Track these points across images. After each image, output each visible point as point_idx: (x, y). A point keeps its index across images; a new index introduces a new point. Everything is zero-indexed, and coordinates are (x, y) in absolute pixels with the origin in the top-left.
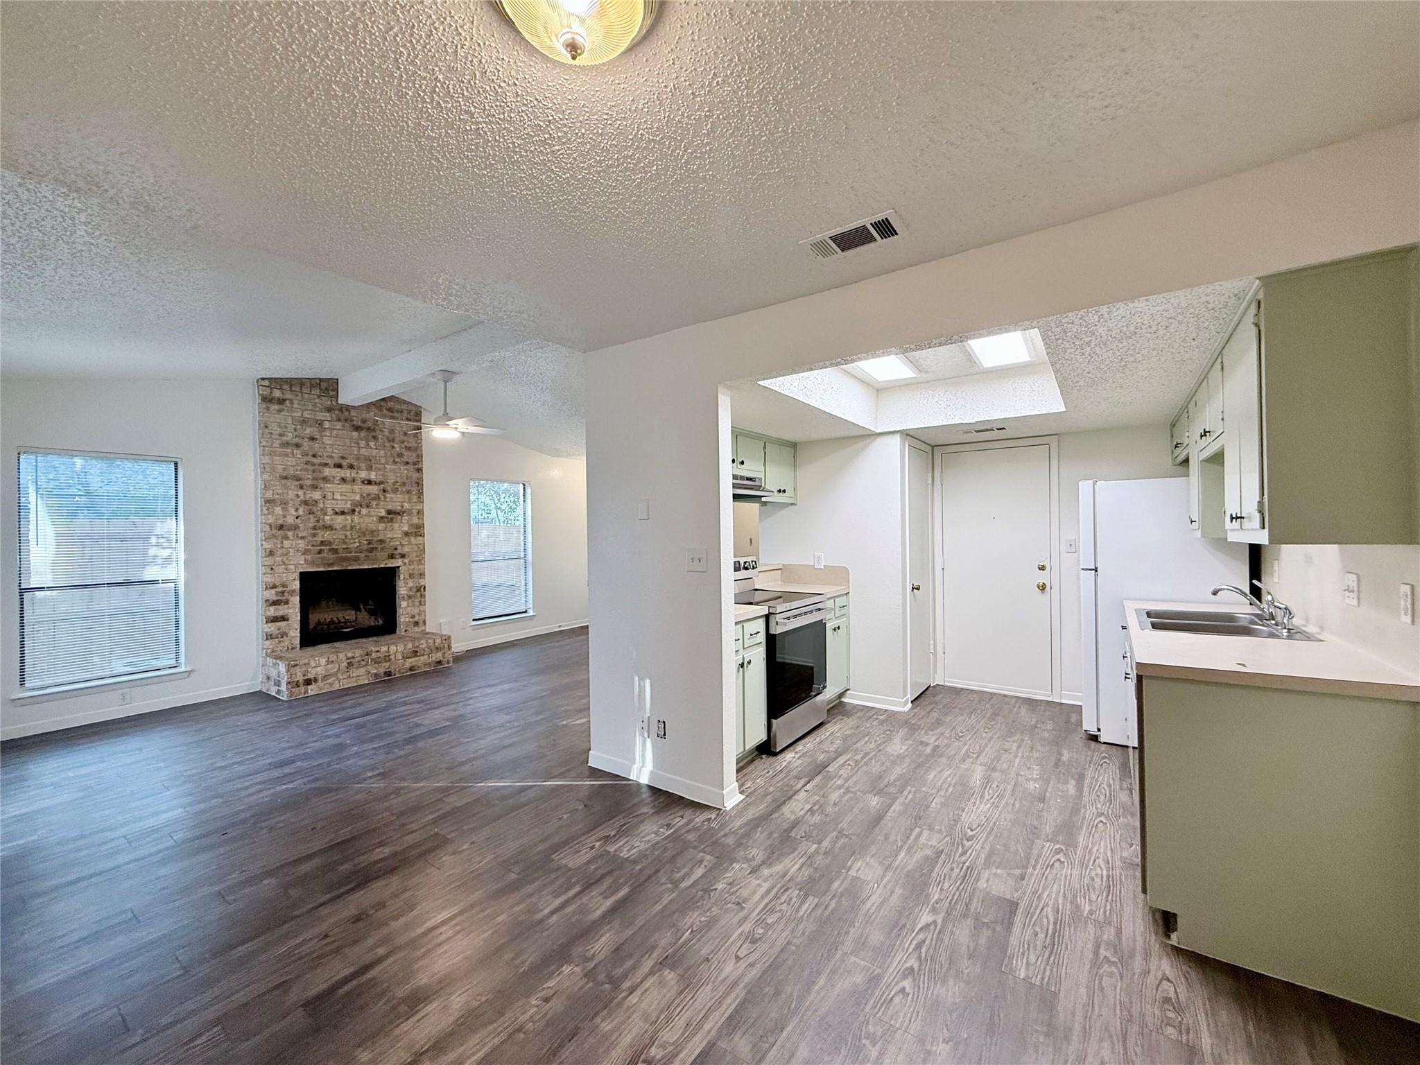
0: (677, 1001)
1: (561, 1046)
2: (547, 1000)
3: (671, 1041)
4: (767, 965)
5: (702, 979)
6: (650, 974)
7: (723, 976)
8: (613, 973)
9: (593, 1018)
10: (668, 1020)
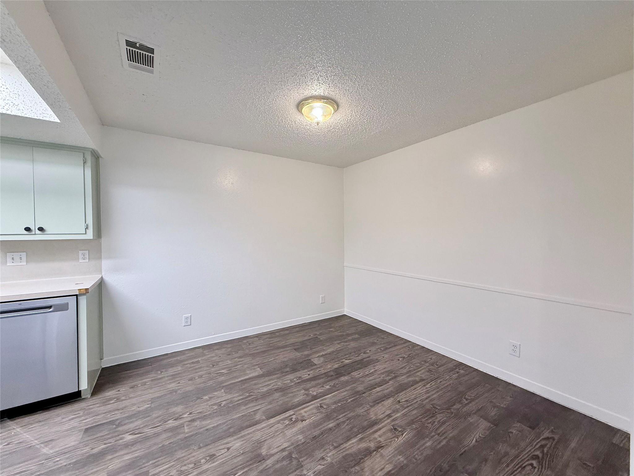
0: (268, 438)
1: (319, 435)
2: (323, 458)
3: (280, 424)
4: (221, 441)
5: (252, 444)
6: (272, 455)
7: (242, 443)
8: (288, 462)
9: (305, 442)
10: (276, 432)
